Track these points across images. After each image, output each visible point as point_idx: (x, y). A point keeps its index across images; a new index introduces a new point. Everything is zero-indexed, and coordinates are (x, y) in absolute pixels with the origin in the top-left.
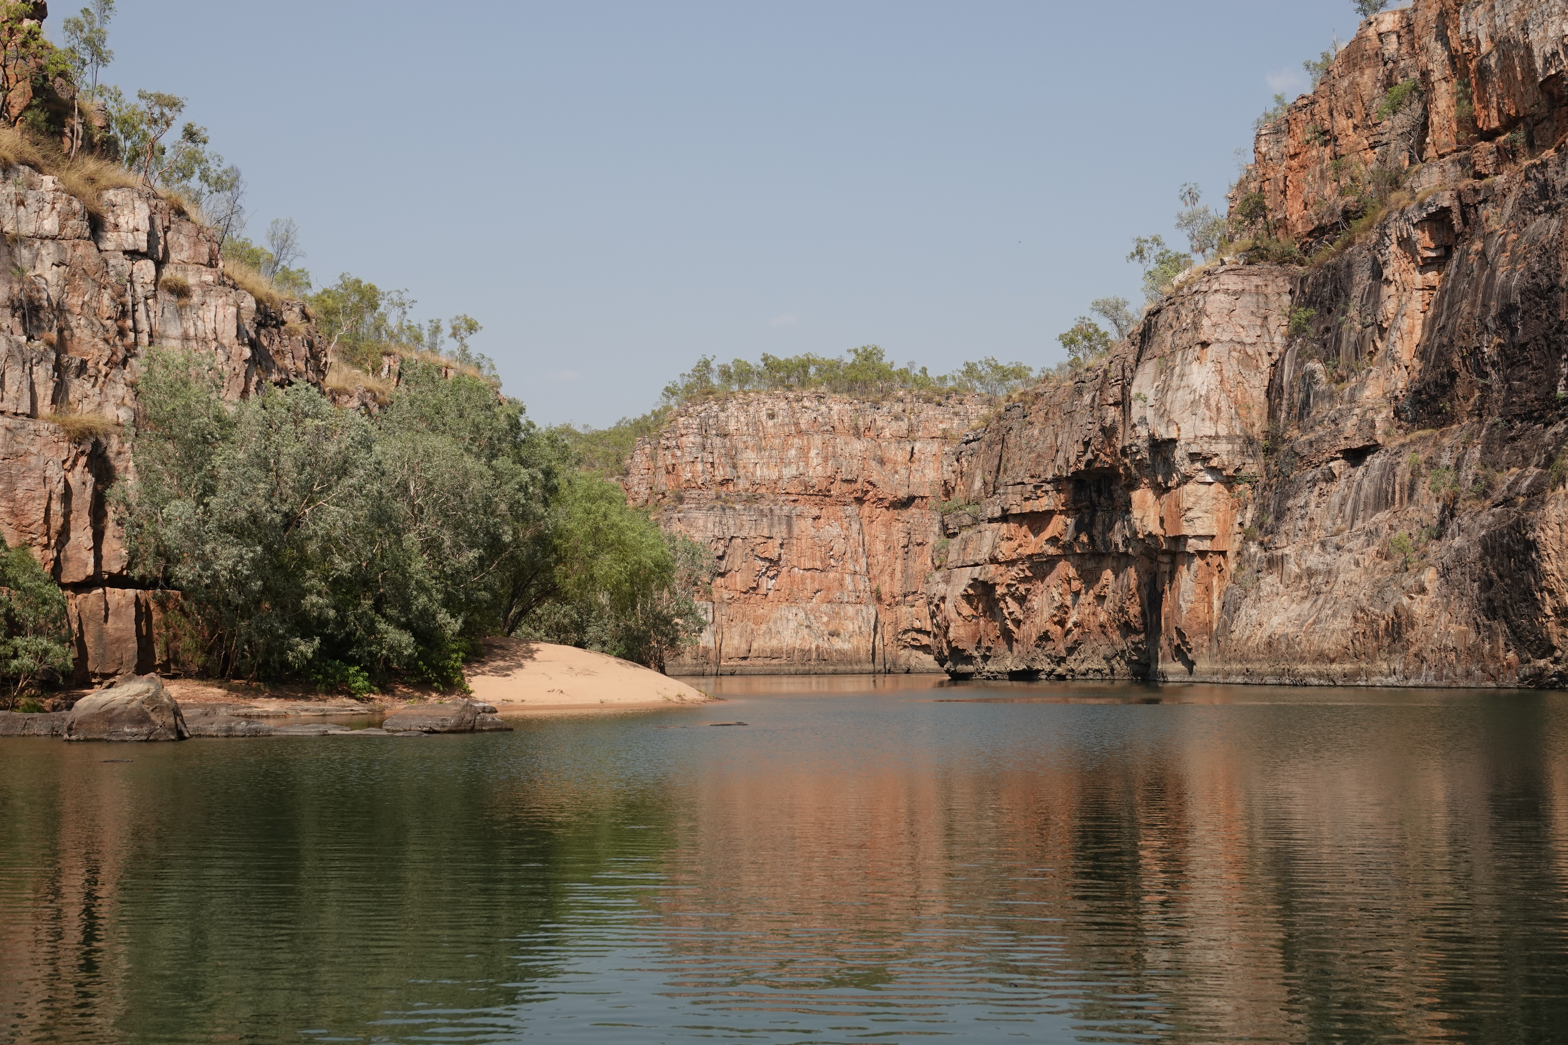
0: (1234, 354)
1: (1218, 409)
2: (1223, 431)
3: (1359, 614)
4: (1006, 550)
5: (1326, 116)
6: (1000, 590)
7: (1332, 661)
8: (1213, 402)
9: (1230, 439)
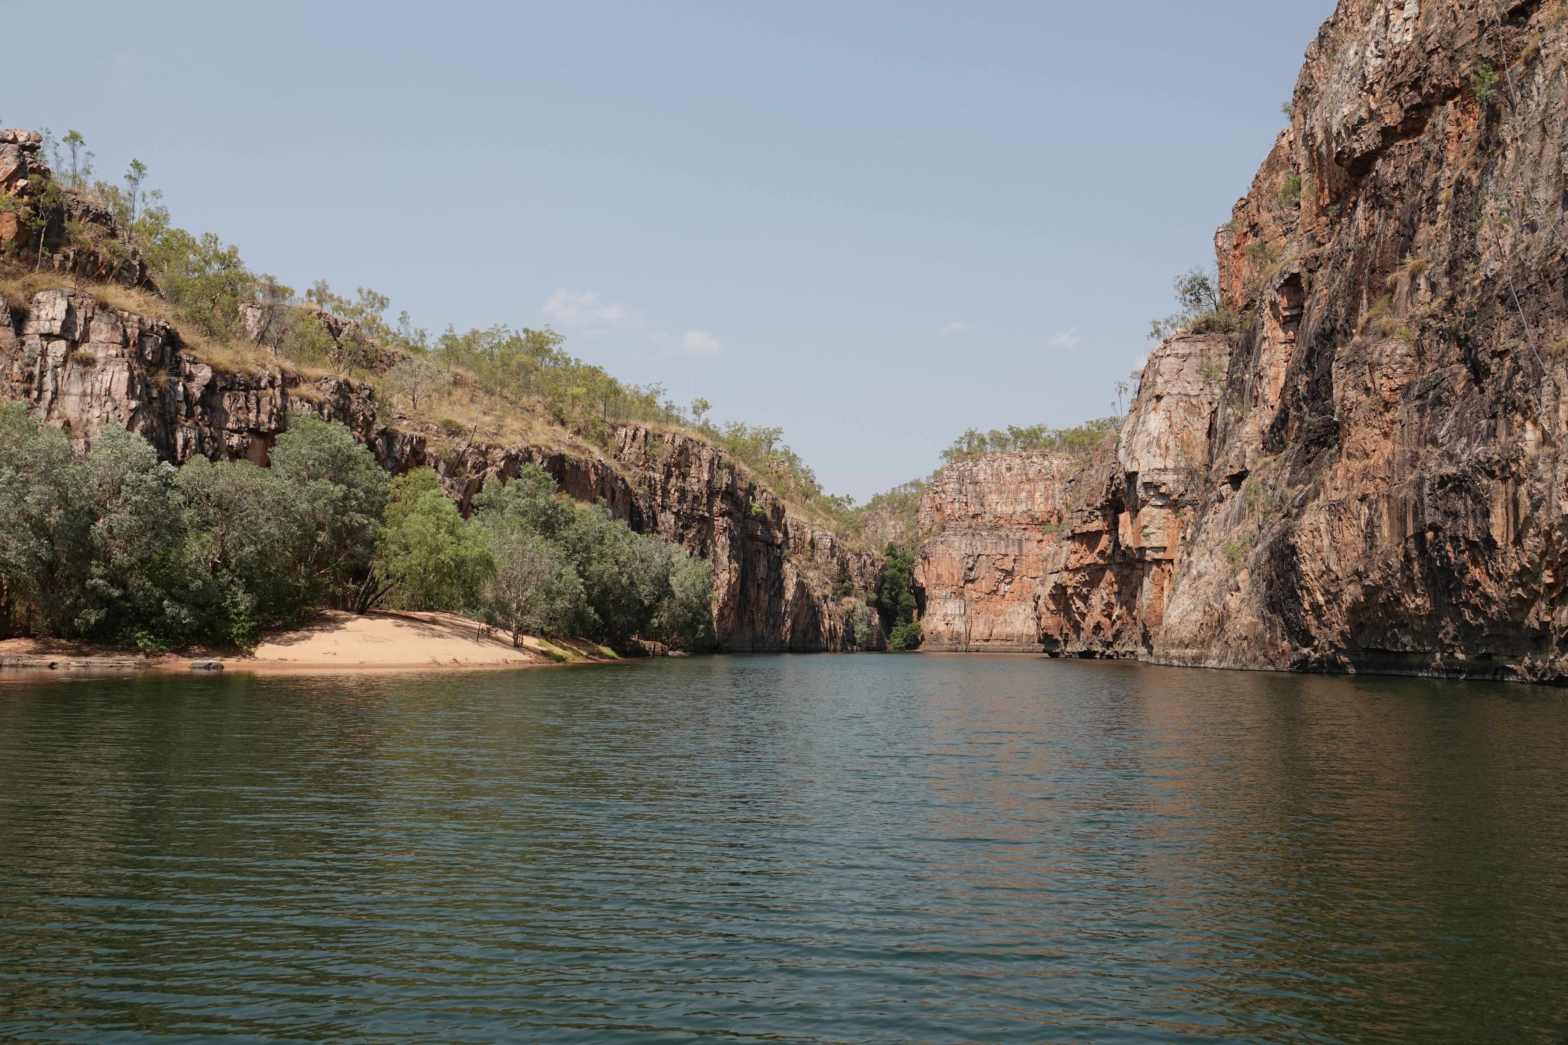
0: (1181, 404)
1: (1167, 448)
2: (1170, 464)
3: (1207, 609)
4: (1073, 562)
5: (1255, 212)
6: (1070, 591)
7: (1187, 646)
8: (1163, 443)
9: (1176, 471)
